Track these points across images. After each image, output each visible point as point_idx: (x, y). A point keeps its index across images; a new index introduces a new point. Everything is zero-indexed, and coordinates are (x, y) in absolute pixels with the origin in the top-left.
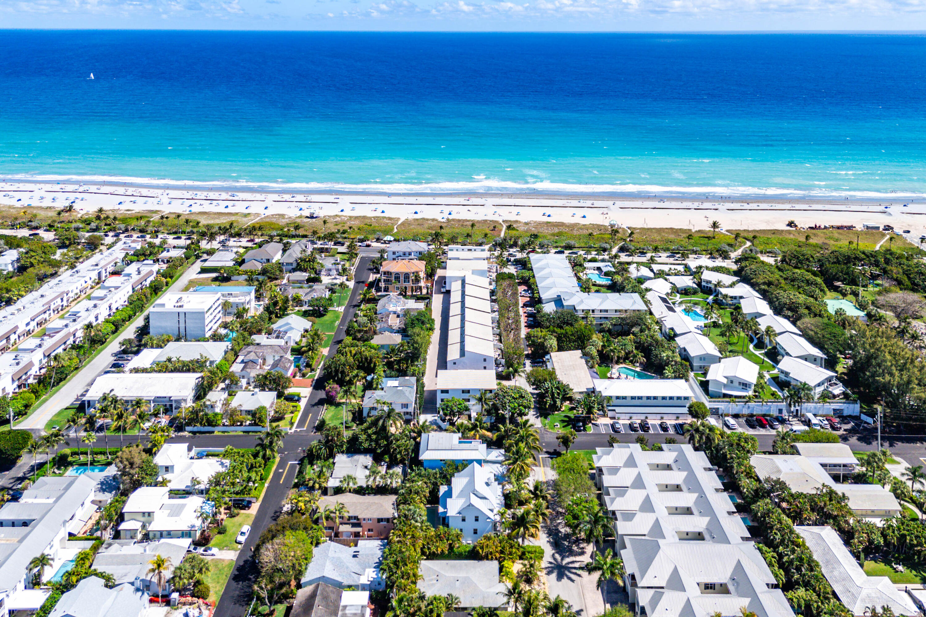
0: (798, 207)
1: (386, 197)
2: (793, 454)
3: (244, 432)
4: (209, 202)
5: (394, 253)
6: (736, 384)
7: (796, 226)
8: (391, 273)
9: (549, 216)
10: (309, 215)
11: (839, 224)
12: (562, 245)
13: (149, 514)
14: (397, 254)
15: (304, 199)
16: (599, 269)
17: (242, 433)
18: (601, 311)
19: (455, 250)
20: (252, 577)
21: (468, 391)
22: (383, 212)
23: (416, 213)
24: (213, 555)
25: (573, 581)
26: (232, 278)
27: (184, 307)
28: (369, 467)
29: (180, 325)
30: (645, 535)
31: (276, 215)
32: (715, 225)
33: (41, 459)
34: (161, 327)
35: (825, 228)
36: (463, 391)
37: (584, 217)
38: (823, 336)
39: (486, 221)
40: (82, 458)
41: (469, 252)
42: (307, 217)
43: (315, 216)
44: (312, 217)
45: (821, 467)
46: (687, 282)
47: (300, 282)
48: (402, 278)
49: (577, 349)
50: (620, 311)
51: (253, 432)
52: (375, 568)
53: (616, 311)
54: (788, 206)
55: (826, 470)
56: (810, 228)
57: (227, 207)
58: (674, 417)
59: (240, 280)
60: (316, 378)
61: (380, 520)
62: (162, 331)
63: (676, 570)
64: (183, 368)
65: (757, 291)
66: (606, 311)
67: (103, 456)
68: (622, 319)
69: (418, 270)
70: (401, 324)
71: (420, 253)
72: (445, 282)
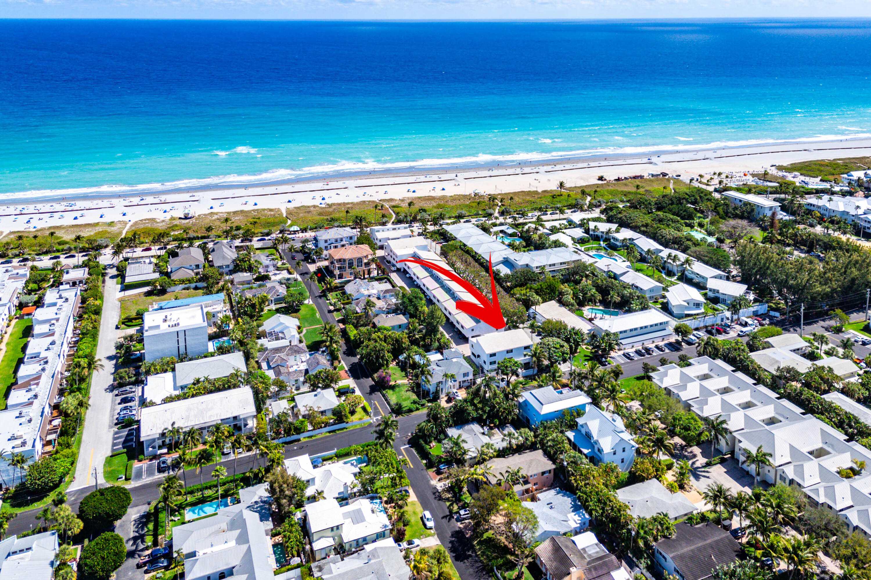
0: (592, 164)
1: (243, 190)
2: (768, 348)
3: (330, 432)
4: (49, 215)
5: (326, 241)
6: (691, 305)
7: (605, 180)
8: (344, 260)
9: (414, 192)
10: (183, 217)
11: (634, 175)
12: (454, 215)
13: (338, 527)
14: (329, 242)
15: (157, 201)
16: (502, 231)
17: (328, 434)
18: (550, 265)
19: (381, 231)
20: (470, 553)
21: (511, 351)
22: (256, 204)
23: (289, 202)
24: (418, 546)
25: (708, 477)
26: (169, 290)
27: (181, 325)
28: (486, 433)
29: (180, 345)
30: (743, 429)
31: (145, 220)
32: (561, 185)
33: (139, 512)
34: (158, 351)
35: (626, 178)
36: (508, 352)
37: (443, 189)
38: (718, 259)
39: (364, 202)
40: (188, 499)
41: (394, 231)
42: (180, 218)
43: (190, 216)
44: (186, 218)
45: (792, 353)
46: (579, 233)
47: (249, 282)
48: (355, 263)
49: (551, 300)
50: (564, 263)
51: (338, 430)
52: (573, 511)
53: (561, 264)
54: (585, 165)
55: (797, 353)
56: (616, 180)
57: (76, 218)
58: (661, 339)
59: (177, 291)
60: (347, 369)
61: (543, 473)
62: (159, 355)
63: (791, 447)
64: (224, 385)
65: (638, 233)
66: (554, 265)
67: (209, 490)
68: (568, 269)
69: (368, 253)
70: (389, 305)
71: (351, 238)
72: (387, 261)
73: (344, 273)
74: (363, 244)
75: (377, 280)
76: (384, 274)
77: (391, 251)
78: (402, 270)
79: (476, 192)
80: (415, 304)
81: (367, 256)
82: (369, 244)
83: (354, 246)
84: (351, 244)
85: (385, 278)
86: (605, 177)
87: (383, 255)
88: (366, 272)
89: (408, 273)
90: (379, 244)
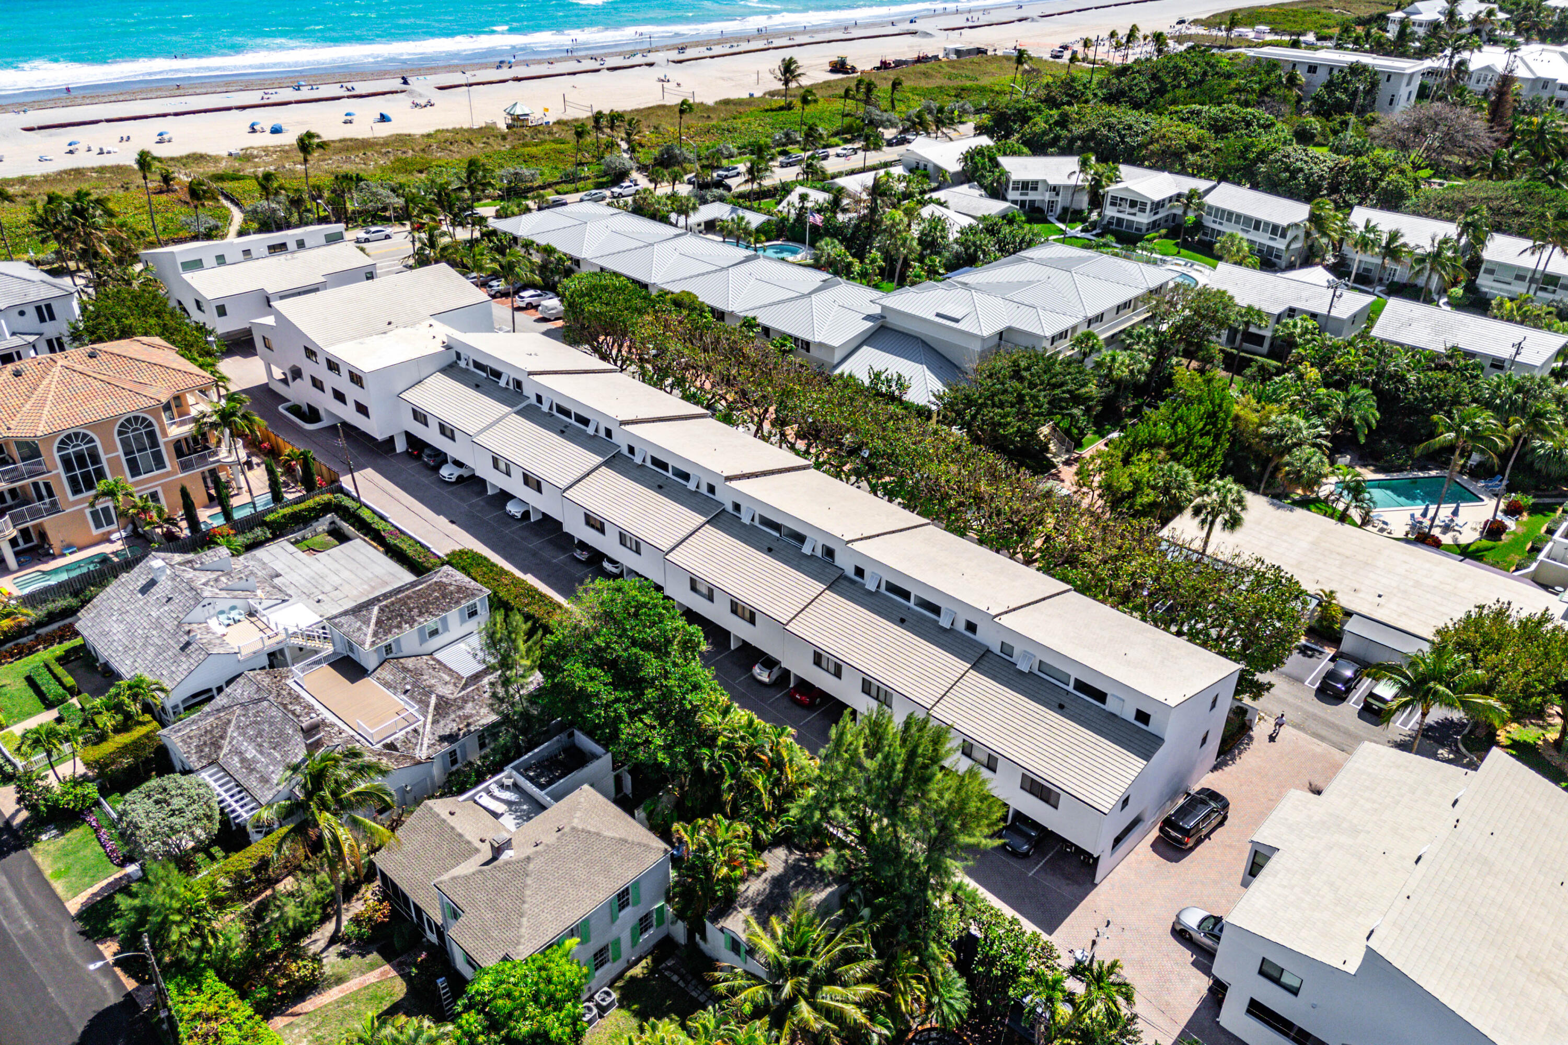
8: (34, 448)
48: (111, 456)
69: (182, 383)
70: (444, 707)
71: (45, 312)
72: (296, 410)
73: (48, 522)
74: (126, 333)
75: (278, 530)
76: (309, 485)
77: (310, 353)
78: (401, 446)
79: (518, 111)
80: (666, 696)
81: (178, 399)
82: (167, 333)
83: (75, 355)
84: (56, 345)
85: (326, 508)
86: (850, 63)
87: (261, 378)
88: (198, 494)
89: (441, 458)
90: (223, 326)
